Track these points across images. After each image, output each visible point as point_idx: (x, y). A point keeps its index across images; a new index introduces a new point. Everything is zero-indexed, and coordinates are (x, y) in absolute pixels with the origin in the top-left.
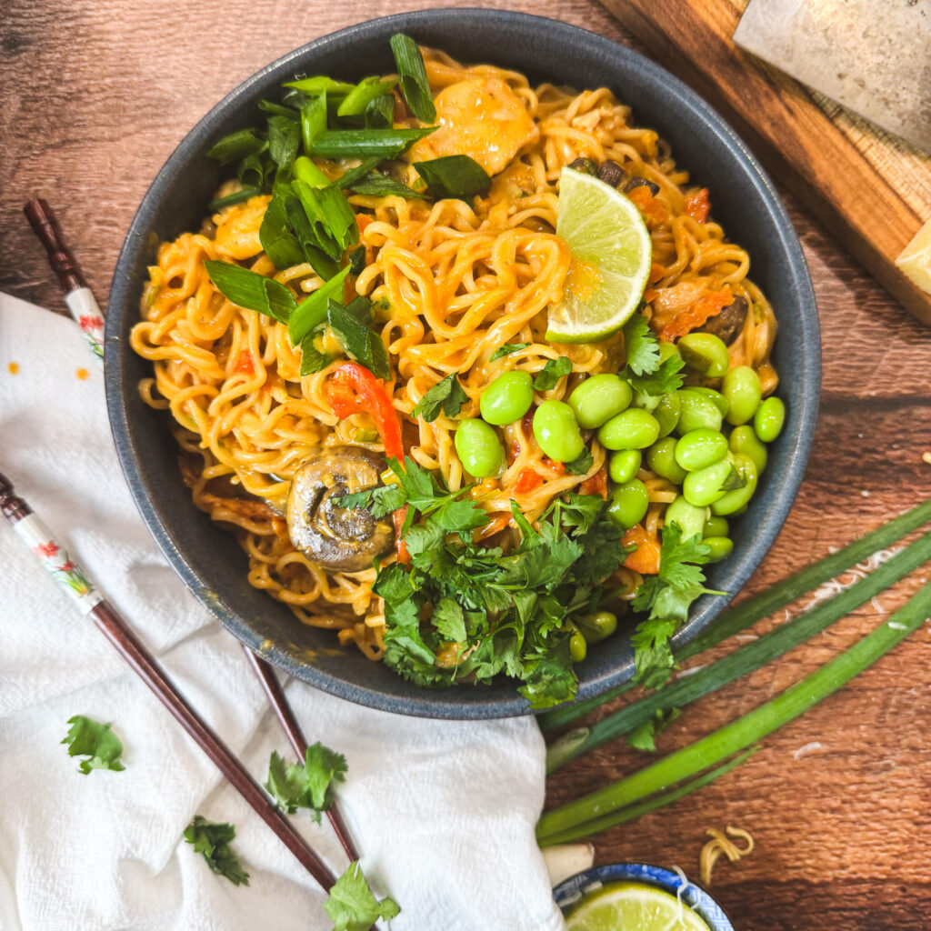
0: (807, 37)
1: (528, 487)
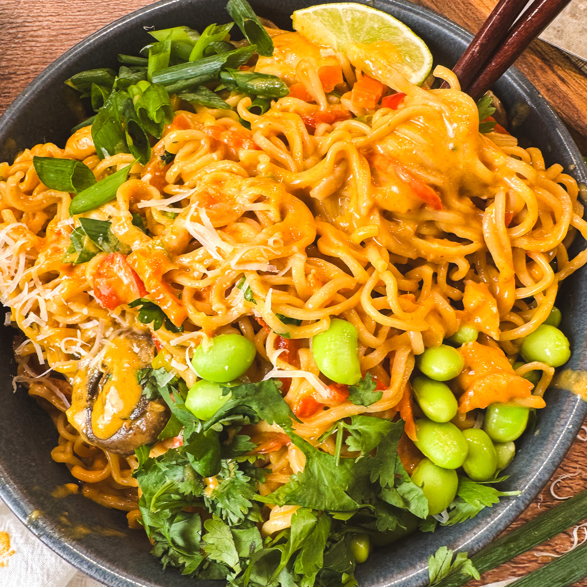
0: (574, 21)
1: (308, 414)
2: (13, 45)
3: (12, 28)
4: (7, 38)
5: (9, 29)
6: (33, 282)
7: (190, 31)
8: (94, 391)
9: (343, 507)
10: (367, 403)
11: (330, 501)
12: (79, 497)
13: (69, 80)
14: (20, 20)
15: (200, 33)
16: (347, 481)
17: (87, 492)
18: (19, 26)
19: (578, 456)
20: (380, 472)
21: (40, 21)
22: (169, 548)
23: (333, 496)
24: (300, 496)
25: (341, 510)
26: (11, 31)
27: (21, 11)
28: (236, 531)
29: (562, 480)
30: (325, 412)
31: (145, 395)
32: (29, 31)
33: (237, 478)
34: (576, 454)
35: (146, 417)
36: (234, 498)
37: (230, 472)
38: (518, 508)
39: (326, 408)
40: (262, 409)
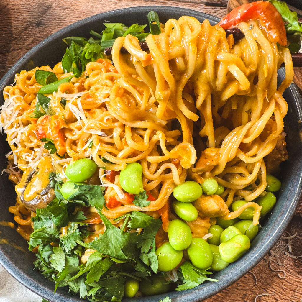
1: (112, 206)
2: (57, 28)
3: (58, 20)
4: (55, 24)
5: (57, 21)
6: (19, 124)
7: (124, 26)
8: (29, 179)
9: (118, 256)
10: (142, 206)
11: (111, 252)
12: (13, 230)
13: (65, 39)
14: (63, 18)
15: (129, 27)
16: (124, 244)
17: (19, 229)
18: (61, 20)
19: (276, 285)
20: (142, 244)
21: (71, 19)
22: (41, 262)
23: (114, 249)
24: (97, 245)
25: (117, 257)
26: (58, 22)
27: (65, 14)
28: (68, 257)
29: (263, 296)
30: (121, 207)
31: (50, 185)
32: (65, 23)
33: (76, 232)
34: (275, 284)
35: (47, 195)
36: (70, 240)
37: (74, 229)
38: (215, 289)
39: (123, 205)
40: (92, 199)
